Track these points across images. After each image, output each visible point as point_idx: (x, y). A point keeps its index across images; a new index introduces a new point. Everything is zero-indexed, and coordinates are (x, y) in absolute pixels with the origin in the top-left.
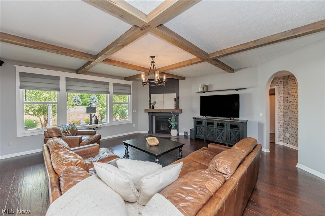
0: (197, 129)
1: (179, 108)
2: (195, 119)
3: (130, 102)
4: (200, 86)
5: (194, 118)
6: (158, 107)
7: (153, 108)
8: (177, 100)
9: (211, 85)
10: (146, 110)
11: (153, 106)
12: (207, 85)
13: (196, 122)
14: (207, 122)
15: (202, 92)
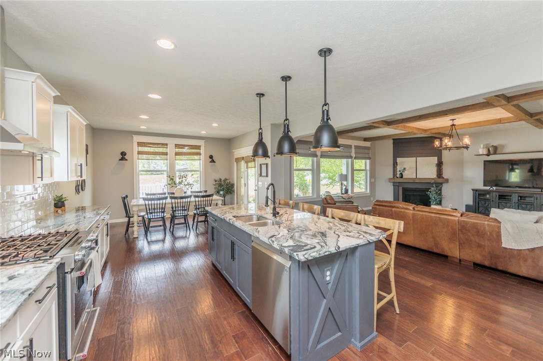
0: (478, 204)
1: (443, 176)
2: (475, 191)
3: (368, 168)
4: (482, 146)
5: (473, 190)
6: (409, 175)
7: (402, 177)
8: (440, 165)
9: (503, 146)
10: (390, 179)
11: (401, 174)
12: (495, 145)
13: (477, 195)
14: (499, 196)
15: (486, 155)
